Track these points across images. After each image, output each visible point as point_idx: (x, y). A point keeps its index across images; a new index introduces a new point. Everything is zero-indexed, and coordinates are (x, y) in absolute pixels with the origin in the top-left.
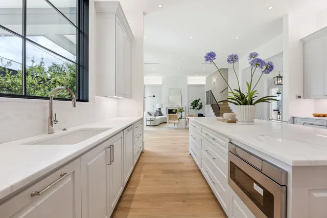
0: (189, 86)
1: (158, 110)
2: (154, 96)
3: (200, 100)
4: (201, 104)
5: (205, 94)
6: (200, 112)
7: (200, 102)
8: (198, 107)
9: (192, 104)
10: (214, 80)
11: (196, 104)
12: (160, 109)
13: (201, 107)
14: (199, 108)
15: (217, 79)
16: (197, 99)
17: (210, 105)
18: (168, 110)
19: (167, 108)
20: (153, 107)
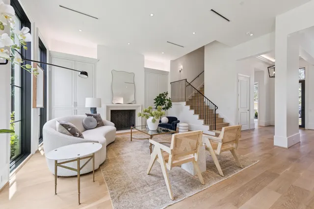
0: (148, 71)
1: (91, 113)
3: (167, 94)
4: (169, 101)
5: (169, 86)
7: (167, 97)
8: (164, 106)
9: (156, 100)
11: (161, 100)
12: (94, 110)
13: (169, 106)
14: (167, 108)
15: (184, 66)
16: (162, 92)
17: (185, 103)
18: (112, 111)
19: (108, 107)
20: (76, 104)
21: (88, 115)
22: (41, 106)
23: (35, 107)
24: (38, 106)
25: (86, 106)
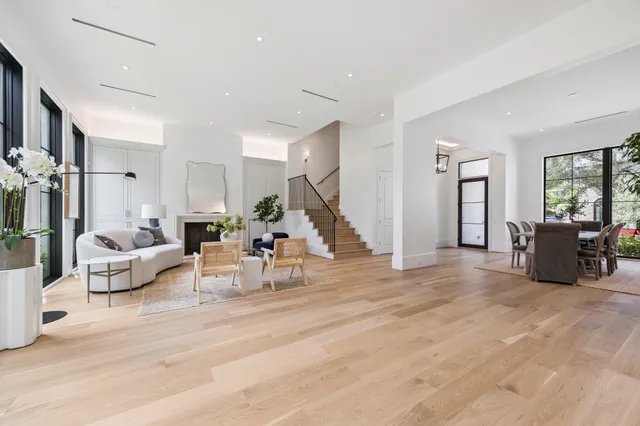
0: (248, 161)
1: (148, 226)
2: (131, 175)
3: (276, 197)
4: (280, 208)
5: (287, 184)
6: (277, 227)
7: (277, 202)
8: (271, 217)
9: (258, 208)
10: (307, 154)
11: (266, 209)
12: (155, 222)
13: (279, 217)
14: (276, 219)
15: (311, 153)
16: (268, 195)
17: (303, 212)
18: (186, 224)
19: (179, 218)
20: (129, 214)
21: (142, 229)
22: (77, 216)
23: (67, 217)
24: (71, 216)
25: (143, 217)
